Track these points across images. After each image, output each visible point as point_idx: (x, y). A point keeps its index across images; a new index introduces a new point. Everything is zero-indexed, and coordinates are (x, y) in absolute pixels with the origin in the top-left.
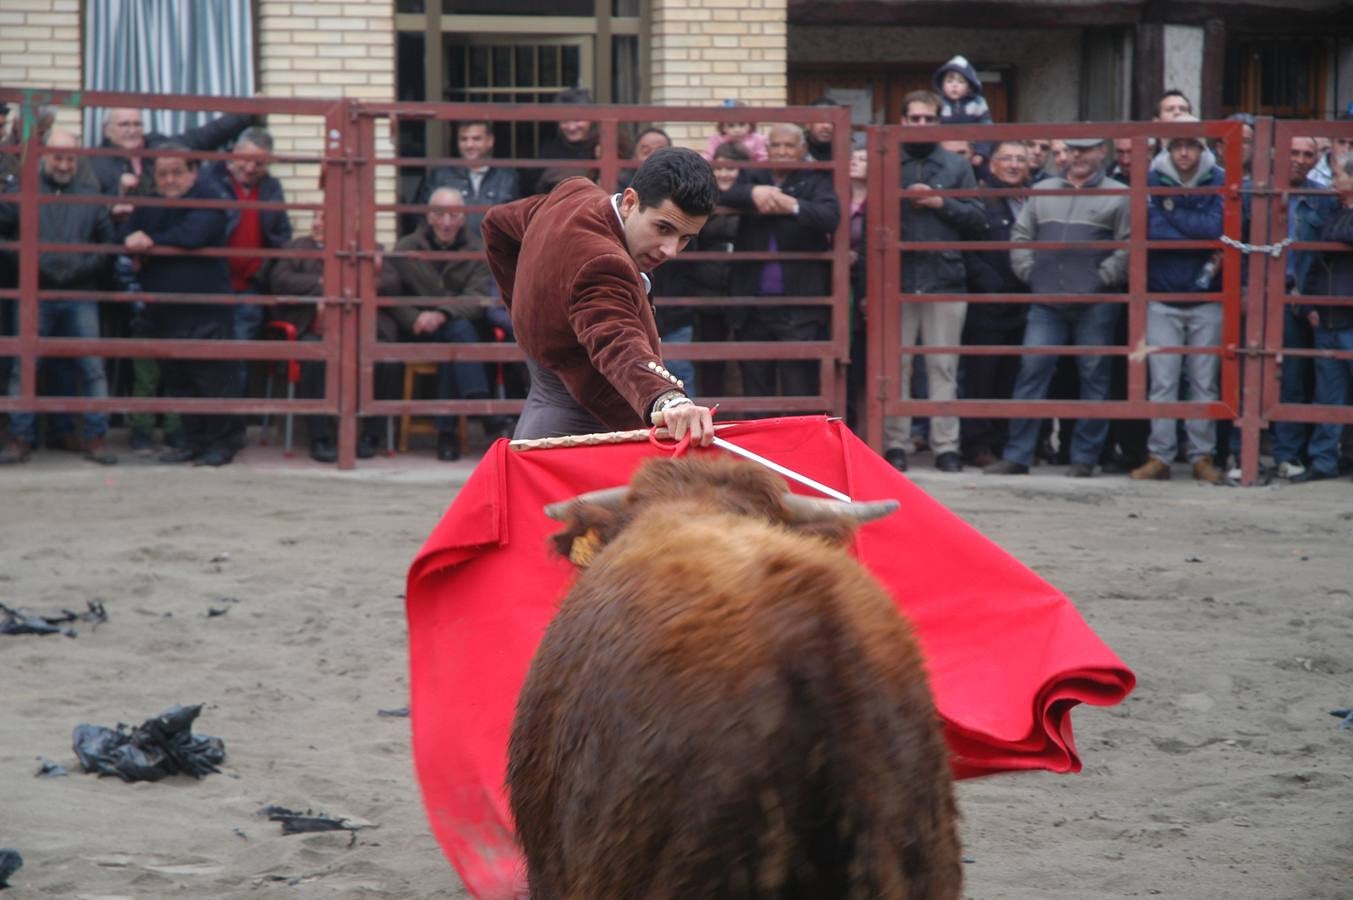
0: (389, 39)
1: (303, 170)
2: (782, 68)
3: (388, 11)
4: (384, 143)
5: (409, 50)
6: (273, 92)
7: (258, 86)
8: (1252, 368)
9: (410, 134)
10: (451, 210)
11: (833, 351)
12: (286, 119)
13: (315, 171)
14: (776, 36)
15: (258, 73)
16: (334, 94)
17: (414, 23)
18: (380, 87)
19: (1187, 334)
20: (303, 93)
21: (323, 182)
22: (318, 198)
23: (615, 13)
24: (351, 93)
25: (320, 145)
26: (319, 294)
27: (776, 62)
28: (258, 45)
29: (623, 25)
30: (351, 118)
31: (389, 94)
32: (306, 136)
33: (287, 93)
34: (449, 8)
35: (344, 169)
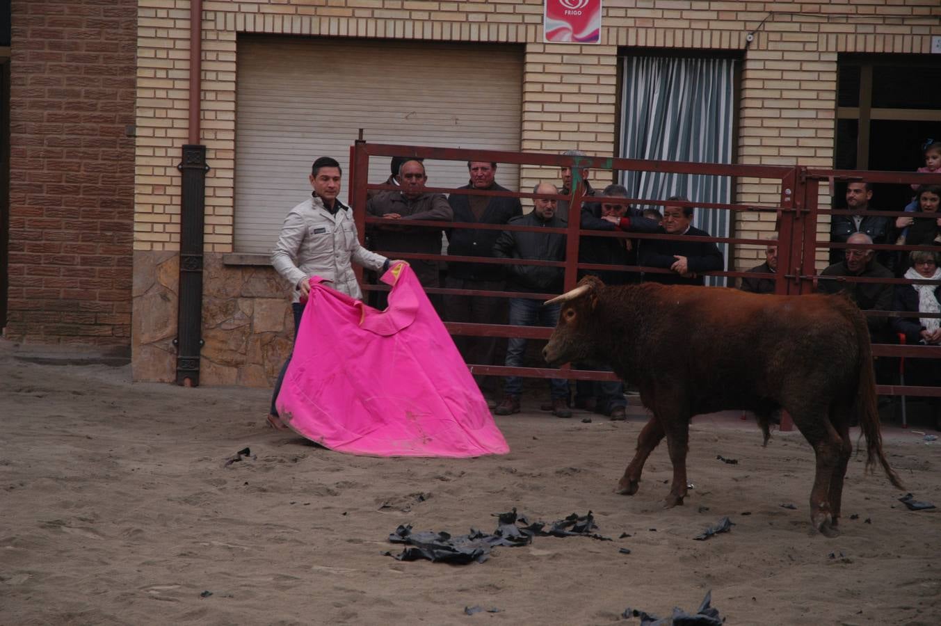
0: (831, 124)
1: (764, 216)
3: (832, 105)
4: (825, 197)
5: (845, 132)
6: (747, 161)
7: (736, 156)
9: (840, 191)
12: (756, 180)
13: (773, 217)
15: (737, 147)
16: (791, 162)
17: (852, 113)
18: (824, 160)
20: (767, 162)
21: (778, 224)
24: (802, 162)
25: (778, 199)
28: (737, 128)
30: (800, 180)
31: (830, 163)
32: (768, 192)
33: (755, 162)
34: (875, 104)
35: (794, 216)
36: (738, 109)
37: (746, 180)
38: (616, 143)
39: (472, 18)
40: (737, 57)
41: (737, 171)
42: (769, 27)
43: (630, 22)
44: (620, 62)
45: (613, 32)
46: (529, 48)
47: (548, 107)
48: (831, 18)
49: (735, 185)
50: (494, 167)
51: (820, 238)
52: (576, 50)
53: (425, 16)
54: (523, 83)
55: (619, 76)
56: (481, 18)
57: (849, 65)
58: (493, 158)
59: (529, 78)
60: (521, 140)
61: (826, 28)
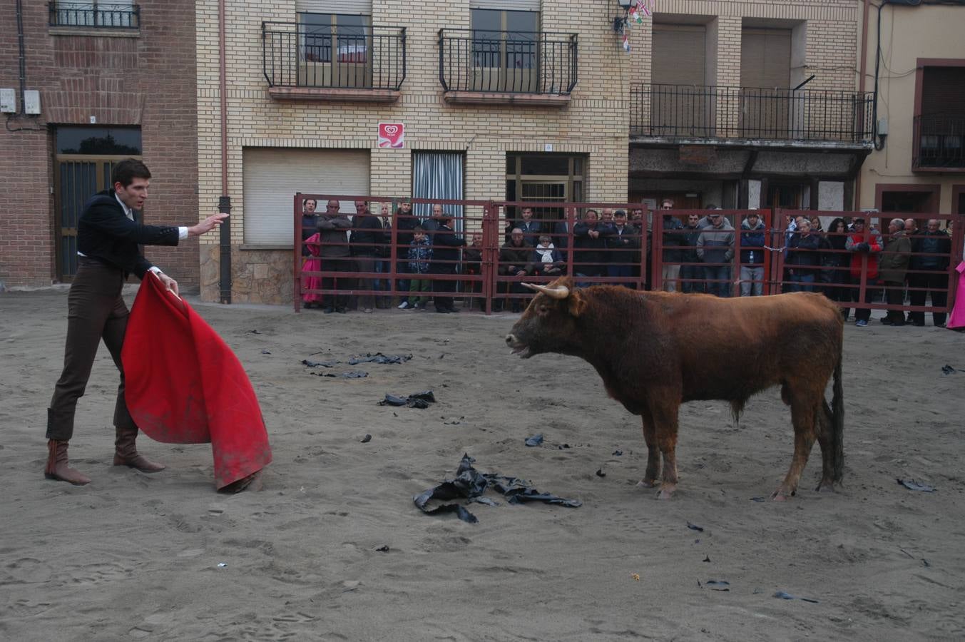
0: (504, 182)
1: (477, 222)
2: (627, 192)
3: (504, 174)
4: (502, 214)
5: (511, 186)
6: (468, 199)
7: (464, 196)
9: (510, 212)
10: (519, 234)
12: (473, 207)
13: (480, 222)
14: (625, 181)
15: (464, 193)
16: (488, 199)
17: (512, 177)
18: (502, 197)
19: (753, 277)
20: (477, 199)
21: (483, 226)
22: (481, 231)
23: (575, 174)
24: (492, 198)
25: (482, 215)
26: (481, 260)
27: (625, 190)
28: (464, 184)
29: (577, 178)
30: (491, 206)
31: (504, 199)
32: (478, 212)
33: (473, 199)
34: (523, 173)
35: (489, 222)
36: (464, 176)
37: (468, 207)
38: (412, 191)
39: (346, 138)
40: (463, 153)
41: (465, 203)
42: (476, 140)
43: (416, 139)
44: (412, 156)
45: (409, 143)
46: (372, 151)
47: (381, 176)
48: (502, 136)
49: (464, 209)
51: (500, 231)
52: (393, 151)
53: (326, 137)
54: (370, 166)
55: (412, 162)
56: (351, 138)
57: (511, 156)
59: (372, 164)
60: (370, 191)
61: (501, 141)
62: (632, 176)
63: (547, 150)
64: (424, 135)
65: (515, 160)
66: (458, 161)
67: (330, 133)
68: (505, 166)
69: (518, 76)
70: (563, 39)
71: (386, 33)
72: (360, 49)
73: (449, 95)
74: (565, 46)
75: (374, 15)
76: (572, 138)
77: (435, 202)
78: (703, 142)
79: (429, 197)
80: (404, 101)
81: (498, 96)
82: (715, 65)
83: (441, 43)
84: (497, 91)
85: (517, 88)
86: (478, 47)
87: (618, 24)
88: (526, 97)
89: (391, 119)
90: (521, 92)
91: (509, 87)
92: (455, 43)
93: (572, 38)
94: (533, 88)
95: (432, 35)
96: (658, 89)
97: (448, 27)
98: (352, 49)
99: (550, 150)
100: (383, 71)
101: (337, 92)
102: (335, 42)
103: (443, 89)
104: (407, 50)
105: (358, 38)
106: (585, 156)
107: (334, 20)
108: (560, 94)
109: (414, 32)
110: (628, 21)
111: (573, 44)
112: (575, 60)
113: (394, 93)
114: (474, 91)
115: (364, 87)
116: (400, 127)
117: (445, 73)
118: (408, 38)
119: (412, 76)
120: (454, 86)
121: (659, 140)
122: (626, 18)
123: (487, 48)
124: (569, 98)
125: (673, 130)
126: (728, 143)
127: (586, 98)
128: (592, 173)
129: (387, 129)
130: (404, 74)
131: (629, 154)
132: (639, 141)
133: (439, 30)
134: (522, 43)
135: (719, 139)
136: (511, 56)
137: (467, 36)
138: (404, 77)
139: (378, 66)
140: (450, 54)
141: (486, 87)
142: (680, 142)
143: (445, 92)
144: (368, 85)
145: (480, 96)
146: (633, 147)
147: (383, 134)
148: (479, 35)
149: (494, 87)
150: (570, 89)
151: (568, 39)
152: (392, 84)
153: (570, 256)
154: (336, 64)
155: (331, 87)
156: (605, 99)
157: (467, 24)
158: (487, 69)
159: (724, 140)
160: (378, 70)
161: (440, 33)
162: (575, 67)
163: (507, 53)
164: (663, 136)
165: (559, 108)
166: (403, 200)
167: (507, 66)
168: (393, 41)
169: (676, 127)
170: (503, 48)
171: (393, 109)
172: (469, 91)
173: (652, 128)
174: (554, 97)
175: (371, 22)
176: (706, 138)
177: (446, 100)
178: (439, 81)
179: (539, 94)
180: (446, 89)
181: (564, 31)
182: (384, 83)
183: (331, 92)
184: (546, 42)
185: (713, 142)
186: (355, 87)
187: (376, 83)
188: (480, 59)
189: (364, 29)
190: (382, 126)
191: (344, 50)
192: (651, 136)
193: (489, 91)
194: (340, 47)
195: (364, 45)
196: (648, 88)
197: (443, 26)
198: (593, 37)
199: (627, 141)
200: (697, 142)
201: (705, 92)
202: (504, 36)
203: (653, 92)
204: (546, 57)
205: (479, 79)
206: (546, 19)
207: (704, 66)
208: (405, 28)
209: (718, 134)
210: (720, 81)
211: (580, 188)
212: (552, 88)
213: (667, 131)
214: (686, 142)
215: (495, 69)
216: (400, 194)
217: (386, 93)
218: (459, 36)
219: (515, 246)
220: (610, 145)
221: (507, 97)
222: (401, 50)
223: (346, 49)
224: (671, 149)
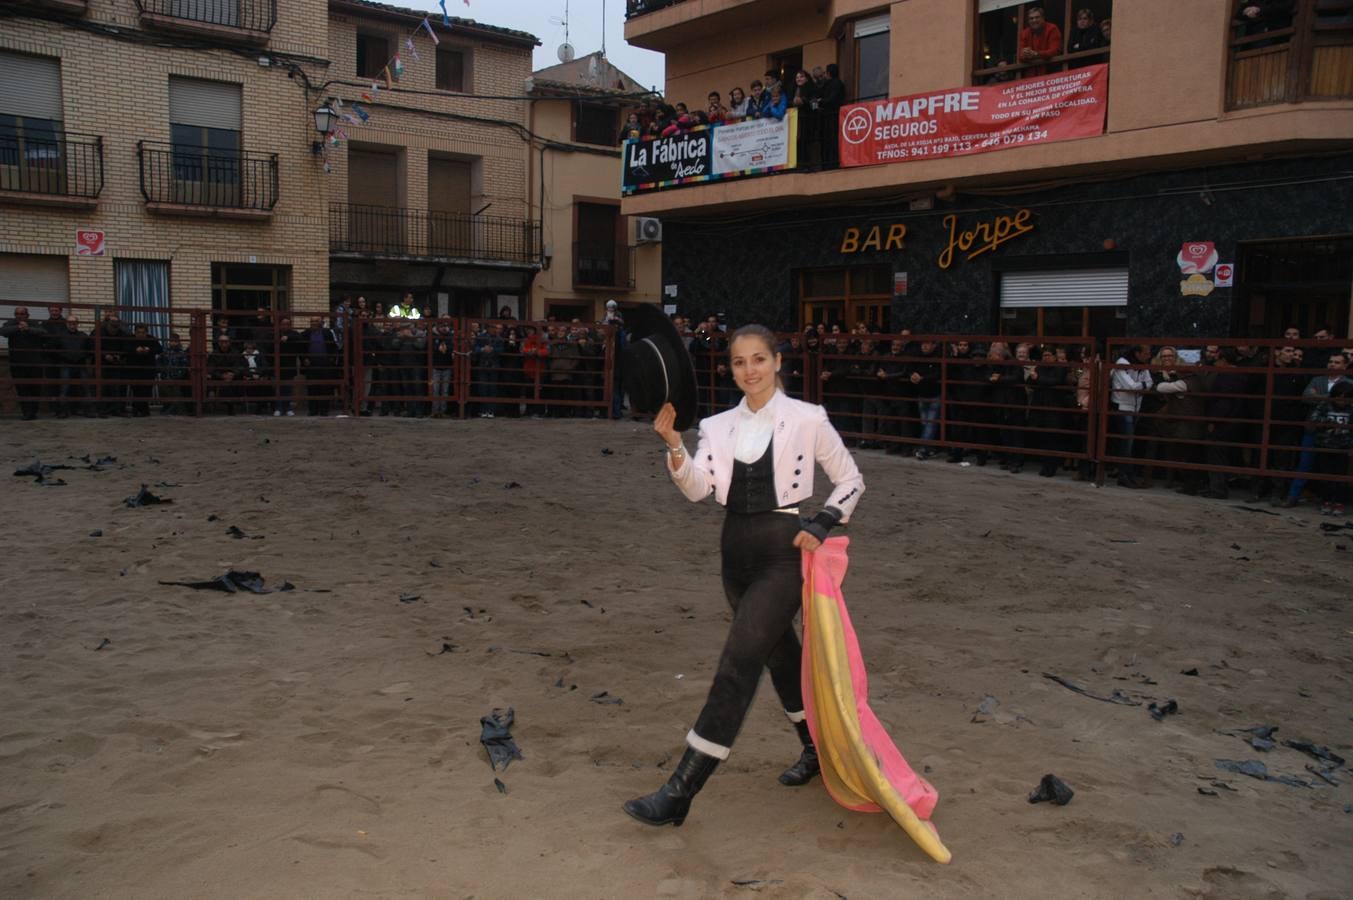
0: (210, 291)
1: (184, 330)
2: (328, 301)
3: (210, 283)
4: (209, 322)
5: (216, 295)
6: (174, 307)
7: (170, 304)
8: (462, 387)
9: (215, 318)
10: (226, 341)
11: (344, 382)
12: (178, 314)
13: (188, 330)
14: (326, 292)
15: (170, 301)
16: (194, 307)
17: (218, 287)
18: (208, 306)
19: (442, 378)
20: (184, 307)
21: (191, 332)
22: (189, 338)
23: (279, 284)
24: (199, 307)
25: (189, 322)
26: (190, 366)
27: (326, 300)
28: (170, 292)
29: (281, 288)
30: (198, 314)
31: (210, 307)
32: (185, 319)
33: (178, 307)
34: (228, 283)
35: (197, 330)
36: (170, 285)
37: (175, 314)
38: (115, 299)
39: (41, 243)
40: (167, 263)
41: (171, 310)
42: (181, 250)
43: (117, 247)
44: (114, 266)
45: (110, 252)
46: (71, 258)
47: (82, 284)
48: (207, 247)
49: (170, 316)
50: (61, 309)
51: (208, 338)
52: (93, 258)
53: (17, 242)
54: (69, 273)
55: (115, 269)
56: (45, 244)
57: (216, 267)
58: (60, 306)
59: (71, 270)
60: (70, 298)
61: (205, 251)
62: (333, 287)
63: (251, 262)
64: (126, 244)
65: (221, 271)
66: (163, 272)
67: (21, 238)
68: (210, 275)
69: (221, 191)
70: (264, 159)
71: (81, 140)
72: (52, 154)
73: (150, 205)
74: (266, 165)
75: (66, 121)
76: (276, 251)
77: (139, 309)
78: (396, 258)
79: (134, 305)
80: (104, 209)
81: (201, 209)
82: (406, 188)
83: (140, 154)
84: (200, 204)
85: (220, 202)
86: (180, 161)
87: (316, 148)
88: (229, 211)
89: (91, 229)
90: (224, 206)
91: (212, 202)
92: (155, 155)
93: (273, 158)
94: (236, 202)
95: (130, 146)
96: (355, 209)
97: (147, 139)
98: (43, 154)
99: (255, 262)
100: (78, 178)
101: (27, 196)
102: (22, 145)
103: (144, 200)
104: (104, 159)
105: (50, 144)
106: (289, 267)
107: (20, 122)
108: (263, 209)
109: (111, 141)
110: (326, 145)
111: (274, 162)
112: (276, 178)
113: (91, 201)
114: (176, 202)
115: (58, 194)
116: (100, 235)
117: (146, 184)
118: (104, 147)
119: (110, 185)
120: (156, 197)
121: (357, 255)
122: (323, 143)
123: (188, 162)
124: (271, 214)
125: (369, 246)
126: (419, 259)
127: (287, 214)
128: (296, 283)
129: (86, 237)
130: (102, 183)
131: (330, 266)
132: (339, 255)
133: (137, 142)
134: (224, 160)
135: (410, 256)
136: (213, 171)
137: (168, 149)
138: (102, 185)
139: (73, 173)
140: (151, 166)
141: (188, 200)
142: (377, 257)
143: (146, 203)
144: (63, 191)
145: (183, 208)
146: (332, 260)
147: (82, 241)
148: (180, 150)
149: (196, 201)
150: (272, 205)
151: (269, 159)
152: (90, 192)
153: (277, 361)
154: (25, 168)
155: (20, 191)
156: (306, 215)
157: (167, 137)
158: (189, 182)
159: (415, 257)
160: (73, 177)
161: (140, 144)
162: (277, 186)
163: (209, 169)
164: (360, 252)
165: (264, 223)
166: (107, 307)
167: (209, 181)
168: (89, 150)
169: (372, 244)
170: (205, 164)
171: (91, 216)
172: (172, 203)
173: (350, 244)
174: (257, 212)
175: (63, 127)
176: (400, 255)
177: (148, 209)
178: (139, 191)
179: (242, 208)
180: (148, 200)
181: (265, 151)
182: (81, 191)
183: (21, 196)
184: (247, 160)
185: (406, 258)
186: (48, 193)
187: (71, 190)
188: (182, 173)
189: (56, 134)
190: (80, 234)
191: (34, 155)
192: (349, 251)
193: (192, 204)
194: (28, 150)
195: (57, 150)
196: (345, 207)
197: (142, 139)
198: (293, 158)
199: (327, 256)
200: (392, 258)
201: (397, 213)
202: (205, 152)
203: (350, 212)
204: (247, 174)
205: (181, 193)
206: (247, 138)
207: (396, 190)
208: (101, 137)
209: (410, 251)
210: (410, 204)
211: (284, 297)
212: (255, 204)
213: (364, 248)
214: (382, 257)
215: (197, 183)
216: (103, 302)
217: (83, 201)
218: (159, 149)
219: (222, 352)
220: (312, 258)
221: (210, 209)
222: (97, 159)
223: (35, 154)
224: (368, 263)
